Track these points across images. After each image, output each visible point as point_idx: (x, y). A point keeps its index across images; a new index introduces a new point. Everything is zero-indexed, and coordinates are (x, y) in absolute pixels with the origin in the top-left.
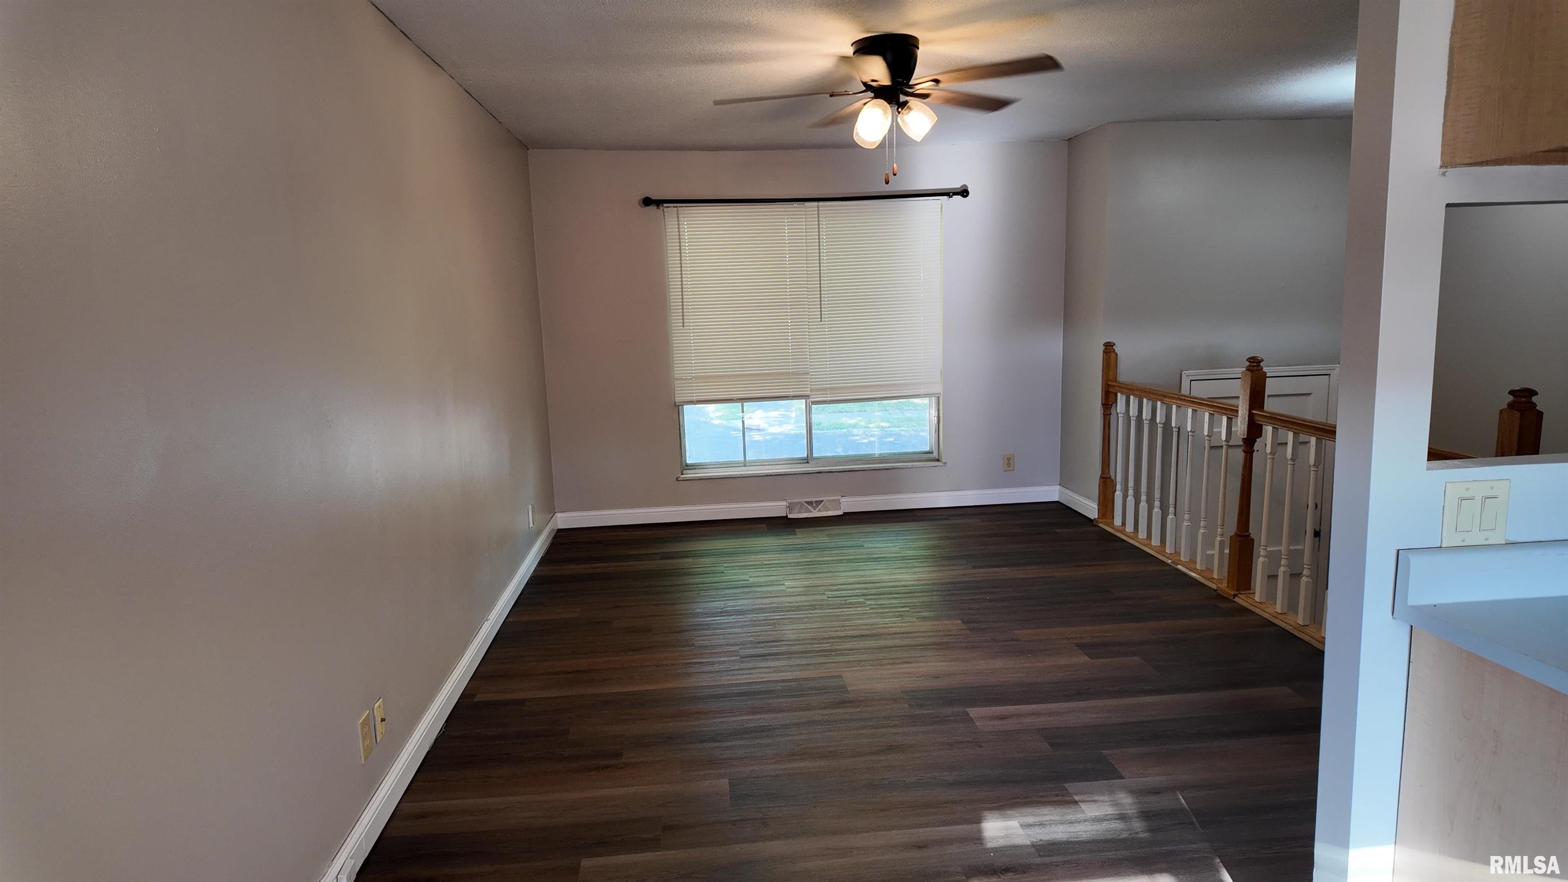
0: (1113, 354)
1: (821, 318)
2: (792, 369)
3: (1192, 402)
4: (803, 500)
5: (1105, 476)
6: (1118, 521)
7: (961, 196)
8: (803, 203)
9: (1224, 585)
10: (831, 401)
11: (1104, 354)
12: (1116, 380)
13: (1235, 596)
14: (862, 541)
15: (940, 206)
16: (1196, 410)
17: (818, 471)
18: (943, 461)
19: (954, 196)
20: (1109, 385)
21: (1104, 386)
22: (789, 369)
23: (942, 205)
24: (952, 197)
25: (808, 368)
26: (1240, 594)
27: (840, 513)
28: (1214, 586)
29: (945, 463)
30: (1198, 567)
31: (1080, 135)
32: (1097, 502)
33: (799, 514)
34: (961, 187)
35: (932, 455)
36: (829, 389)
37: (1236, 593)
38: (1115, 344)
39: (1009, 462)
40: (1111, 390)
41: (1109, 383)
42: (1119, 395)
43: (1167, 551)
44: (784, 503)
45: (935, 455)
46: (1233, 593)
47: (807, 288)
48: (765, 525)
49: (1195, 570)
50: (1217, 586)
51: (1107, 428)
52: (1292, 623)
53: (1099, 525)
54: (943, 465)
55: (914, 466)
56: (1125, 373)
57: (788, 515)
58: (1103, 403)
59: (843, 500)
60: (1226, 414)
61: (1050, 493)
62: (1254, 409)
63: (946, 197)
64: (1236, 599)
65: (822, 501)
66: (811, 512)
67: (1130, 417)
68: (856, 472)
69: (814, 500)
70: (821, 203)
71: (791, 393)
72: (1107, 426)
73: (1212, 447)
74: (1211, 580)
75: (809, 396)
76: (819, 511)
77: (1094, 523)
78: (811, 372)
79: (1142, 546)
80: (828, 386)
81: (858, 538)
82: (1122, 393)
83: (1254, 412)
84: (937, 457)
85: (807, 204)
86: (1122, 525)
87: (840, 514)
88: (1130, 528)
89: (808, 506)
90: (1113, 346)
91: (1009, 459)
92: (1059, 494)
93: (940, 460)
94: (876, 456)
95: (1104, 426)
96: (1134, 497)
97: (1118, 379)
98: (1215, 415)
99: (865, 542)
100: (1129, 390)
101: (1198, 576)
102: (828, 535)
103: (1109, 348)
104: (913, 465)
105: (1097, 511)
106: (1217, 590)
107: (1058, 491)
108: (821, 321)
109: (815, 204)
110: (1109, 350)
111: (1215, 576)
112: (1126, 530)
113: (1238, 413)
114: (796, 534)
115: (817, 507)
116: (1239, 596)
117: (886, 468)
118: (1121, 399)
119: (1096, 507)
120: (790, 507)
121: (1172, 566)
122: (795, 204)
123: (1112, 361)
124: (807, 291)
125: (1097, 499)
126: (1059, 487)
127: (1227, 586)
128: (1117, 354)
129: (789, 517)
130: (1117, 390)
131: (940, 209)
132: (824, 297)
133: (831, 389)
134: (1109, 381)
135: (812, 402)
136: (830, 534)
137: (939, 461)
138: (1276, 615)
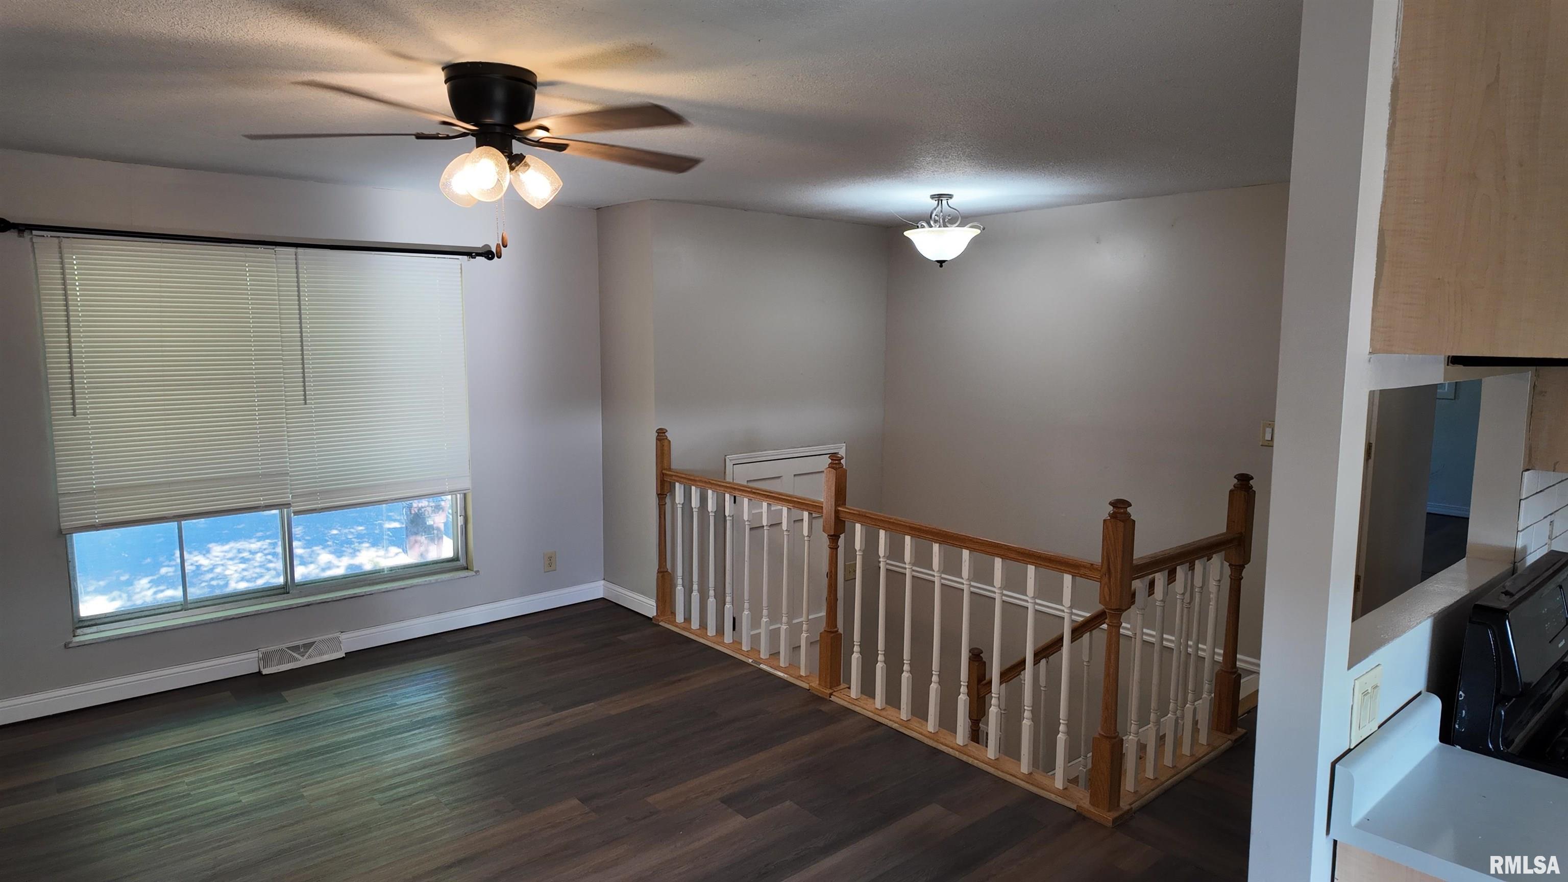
0: (666, 441)
1: (305, 400)
2: (262, 469)
3: (767, 496)
4: (284, 646)
5: (662, 570)
6: (680, 618)
7: (485, 258)
8: (274, 247)
9: (815, 683)
10: (322, 509)
11: (658, 442)
12: (670, 468)
13: (831, 694)
14: (390, 697)
15: (460, 267)
16: (770, 504)
17: (305, 604)
18: (475, 569)
19: (477, 257)
20: (663, 474)
21: (659, 474)
22: (258, 469)
23: (461, 265)
24: (475, 258)
25: (286, 466)
26: (835, 691)
27: (341, 655)
28: (805, 685)
29: (477, 572)
30: (782, 664)
31: (611, 206)
32: (655, 599)
33: (278, 667)
34: (483, 247)
35: (458, 562)
36: (320, 493)
37: (831, 691)
38: (667, 431)
39: (550, 561)
40: (667, 479)
41: (664, 471)
42: (677, 484)
43: (744, 648)
44: (254, 655)
45: (462, 562)
46: (828, 691)
47: (282, 359)
48: (228, 693)
49: (778, 668)
50: (810, 686)
51: (663, 519)
52: (897, 720)
53: (660, 624)
54: (474, 574)
55: (439, 580)
56: (678, 460)
57: (262, 670)
58: (659, 493)
59: (343, 637)
60: (807, 510)
61: (594, 590)
62: (839, 506)
63: (466, 257)
64: (833, 698)
65: (311, 644)
66: (296, 660)
67: (692, 508)
68: (362, 598)
69: (301, 643)
70: (300, 250)
71: (262, 502)
72: (662, 516)
73: (751, 529)
74: (800, 678)
75: (290, 504)
76: (310, 657)
77: (653, 621)
78: (291, 472)
79: (715, 645)
80: (318, 489)
81: (383, 692)
82: (680, 483)
83: (839, 509)
84: (465, 565)
85: (279, 249)
86: (684, 622)
87: (342, 657)
88: (695, 624)
89: (293, 653)
90: (665, 433)
91: (550, 558)
92: (604, 589)
93: (469, 568)
94: (386, 572)
95: (660, 517)
96: (698, 592)
97: (672, 467)
98: (792, 510)
99: (396, 696)
100: (689, 479)
101: (786, 676)
102: (338, 695)
103: (661, 434)
104: (437, 580)
105: (655, 608)
106: (809, 690)
107: (602, 587)
108: (306, 404)
109: (292, 250)
110: (662, 438)
111: (803, 673)
112: (692, 628)
113: (822, 509)
114: (285, 701)
115: (306, 652)
116: (834, 693)
117: (403, 587)
118: (679, 489)
119: (655, 604)
120: (266, 659)
121: (755, 667)
122: (261, 249)
123: (666, 448)
124: (282, 364)
125: (655, 595)
126: (602, 582)
127: (819, 684)
128: (670, 441)
129: (264, 673)
130: (674, 480)
131: (460, 271)
132: (309, 373)
133: (321, 492)
134: (664, 469)
135: (294, 513)
136: (339, 693)
137: (467, 569)
138: (877, 712)
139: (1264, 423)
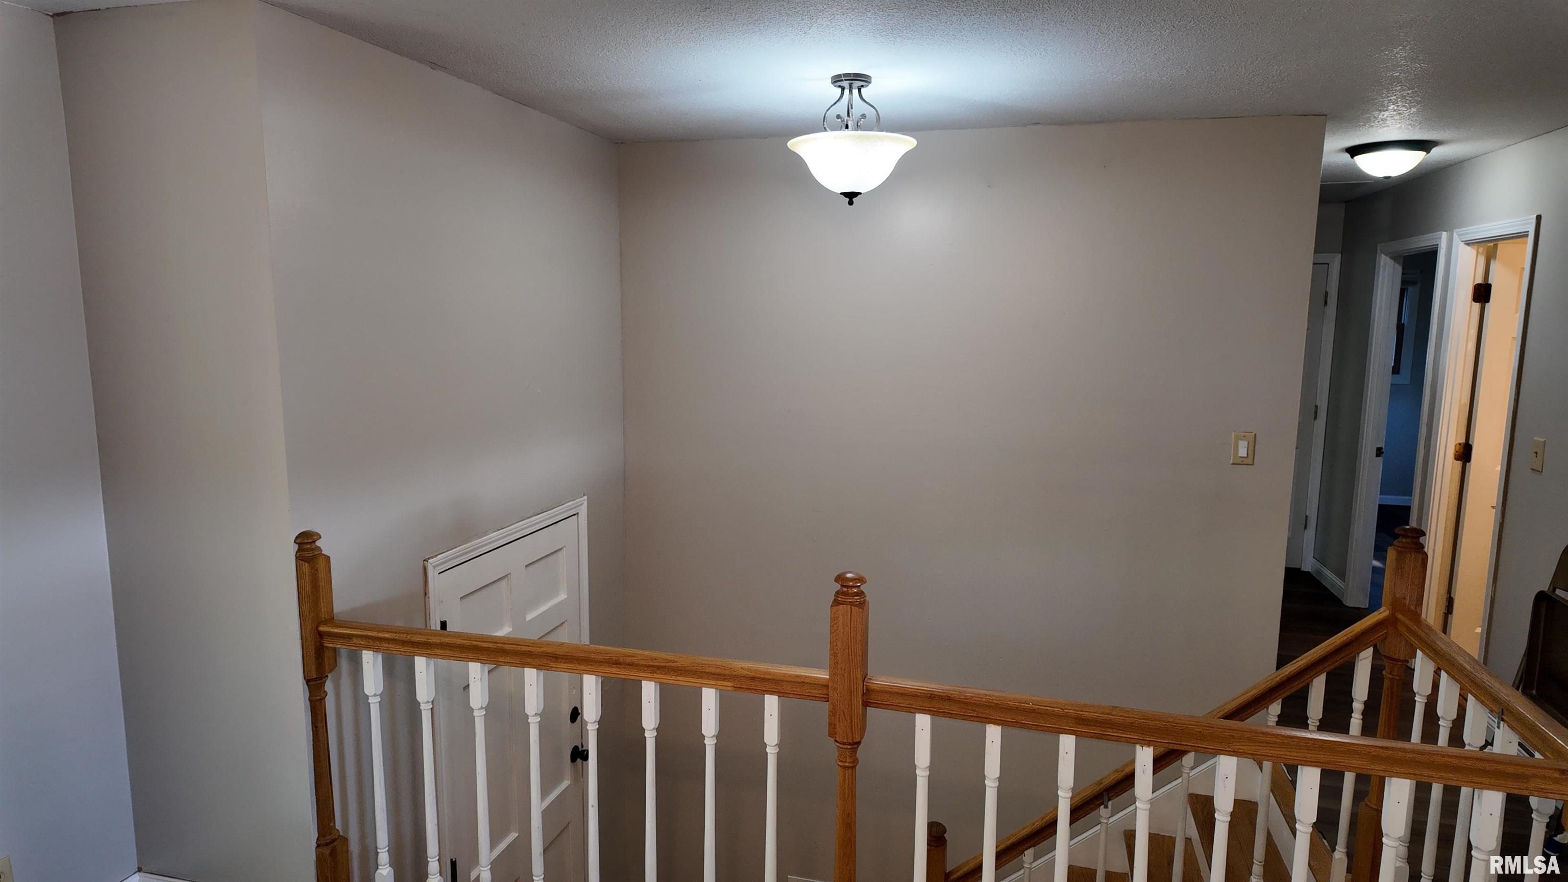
0: (319, 557)
5: (329, 837)
11: (302, 564)
20: (323, 635)
38: (318, 535)
40: (323, 647)
41: (321, 629)
42: (366, 654)
60: (776, 692)
67: (417, 704)
82: (379, 651)
90: (314, 540)
95: (316, 735)
103: (307, 544)
110: (309, 553)
113: (827, 691)
118: (371, 663)
123: (322, 575)
130: (357, 646)
134: (316, 625)
139: (1235, 435)
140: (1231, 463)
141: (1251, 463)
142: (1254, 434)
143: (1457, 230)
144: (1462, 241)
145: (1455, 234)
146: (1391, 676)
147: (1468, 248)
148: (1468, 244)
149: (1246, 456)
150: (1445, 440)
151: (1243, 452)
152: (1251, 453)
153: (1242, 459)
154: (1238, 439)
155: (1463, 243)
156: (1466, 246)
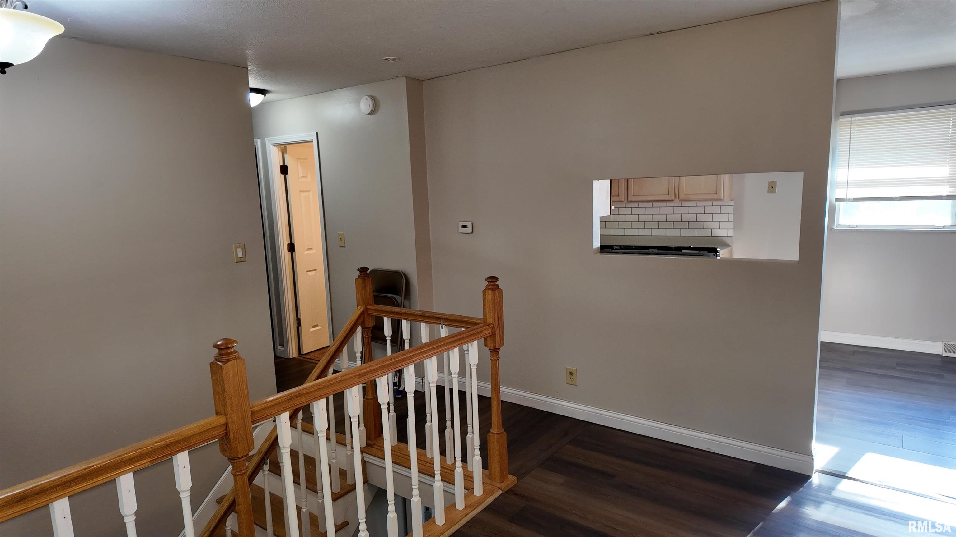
139: (235, 246)
140: (235, 262)
141: (245, 260)
142: (243, 244)
143: (267, 138)
144: (271, 144)
145: (267, 141)
146: (368, 336)
147: (275, 148)
148: (274, 146)
149: (242, 256)
150: (283, 243)
151: (240, 255)
152: (244, 255)
153: (241, 259)
154: (237, 247)
155: (272, 145)
156: (273, 146)
